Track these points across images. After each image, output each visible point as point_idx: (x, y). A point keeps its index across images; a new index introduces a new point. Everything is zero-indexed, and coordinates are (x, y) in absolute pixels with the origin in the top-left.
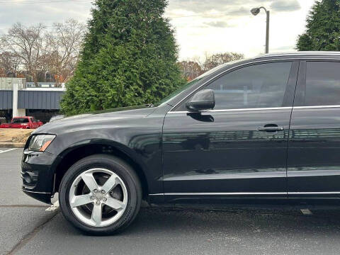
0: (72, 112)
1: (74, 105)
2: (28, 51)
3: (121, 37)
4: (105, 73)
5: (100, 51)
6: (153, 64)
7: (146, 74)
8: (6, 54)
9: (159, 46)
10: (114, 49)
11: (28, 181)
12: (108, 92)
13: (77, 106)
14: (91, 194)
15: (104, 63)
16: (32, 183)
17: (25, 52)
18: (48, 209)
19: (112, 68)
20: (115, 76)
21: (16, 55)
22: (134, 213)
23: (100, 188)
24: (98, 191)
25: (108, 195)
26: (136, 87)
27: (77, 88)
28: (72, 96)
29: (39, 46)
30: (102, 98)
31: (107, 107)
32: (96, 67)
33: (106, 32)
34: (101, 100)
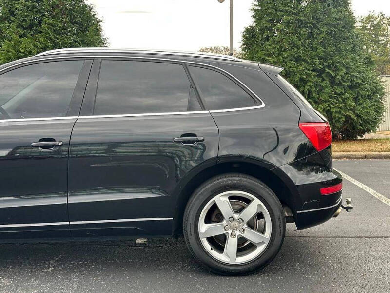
10: (19, 42)
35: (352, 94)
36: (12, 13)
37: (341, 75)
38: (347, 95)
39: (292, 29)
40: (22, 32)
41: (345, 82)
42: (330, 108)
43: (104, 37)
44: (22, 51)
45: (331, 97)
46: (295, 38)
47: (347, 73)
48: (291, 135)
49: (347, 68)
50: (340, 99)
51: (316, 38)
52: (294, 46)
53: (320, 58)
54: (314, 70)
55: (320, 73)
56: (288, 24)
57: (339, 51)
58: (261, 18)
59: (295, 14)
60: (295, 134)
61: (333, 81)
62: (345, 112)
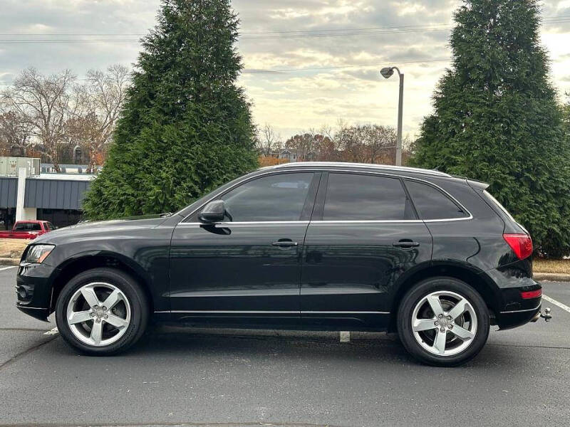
0: (99, 217)
1: (103, 207)
2: (47, 114)
3: (173, 112)
4: (146, 163)
5: (142, 132)
6: (216, 152)
7: (205, 166)
8: (10, 116)
9: (227, 127)
10: (162, 130)
11: (23, 295)
12: (151, 189)
13: (106, 207)
14: (91, 311)
15: (146, 149)
16: (27, 298)
17: (41, 115)
18: (46, 333)
19: (157, 156)
20: (161, 168)
21: (27, 119)
22: (137, 332)
23: (101, 304)
24: (99, 308)
25: (109, 312)
26: (191, 184)
27: (108, 183)
28: (100, 193)
29: (63, 107)
30: (141, 198)
31: (148, 212)
32: (136, 155)
33: (152, 105)
34: (139, 201)
35: (556, 203)
36: (152, 96)
37: (543, 181)
38: (550, 204)
39: (484, 124)
40: (163, 118)
41: (548, 188)
42: (530, 219)
43: (253, 124)
44: (165, 141)
45: (530, 206)
46: (488, 135)
47: (550, 179)
48: (496, 244)
49: (550, 172)
50: (542, 209)
51: (513, 135)
52: (486, 144)
53: (518, 159)
54: (510, 174)
55: (518, 176)
56: (479, 117)
57: (541, 152)
58: (445, 109)
59: (488, 106)
60: (500, 244)
61: (533, 187)
62: (548, 225)
